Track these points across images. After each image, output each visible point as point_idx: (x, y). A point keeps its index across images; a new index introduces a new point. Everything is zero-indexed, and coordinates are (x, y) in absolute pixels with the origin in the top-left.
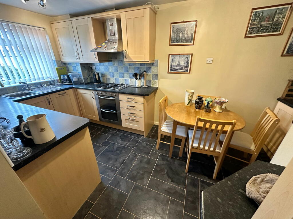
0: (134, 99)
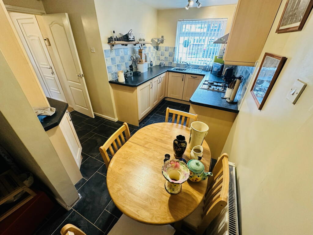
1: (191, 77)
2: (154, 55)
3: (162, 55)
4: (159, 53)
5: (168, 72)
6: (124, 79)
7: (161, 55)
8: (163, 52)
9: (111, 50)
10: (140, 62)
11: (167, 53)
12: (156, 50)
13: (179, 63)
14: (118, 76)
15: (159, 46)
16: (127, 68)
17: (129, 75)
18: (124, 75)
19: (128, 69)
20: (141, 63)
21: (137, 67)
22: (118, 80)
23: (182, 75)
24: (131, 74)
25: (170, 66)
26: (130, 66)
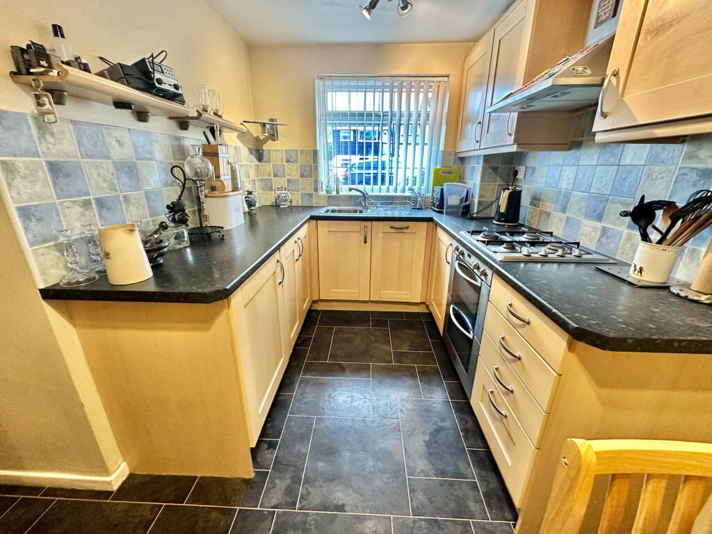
0: (528, 323)
1: (391, 227)
2: (252, 173)
3: (279, 174)
4: (268, 167)
5: (314, 222)
6: (148, 266)
7: (275, 175)
8: (279, 165)
9: (43, 114)
10: (213, 189)
11: (294, 168)
12: (255, 160)
13: (334, 193)
14: (107, 255)
15: (265, 147)
16: (154, 213)
17: (169, 243)
18: (145, 243)
19: (164, 217)
20: (217, 193)
21: (200, 210)
22: (103, 274)
23: (363, 227)
24: (179, 237)
25: (306, 203)
26: (168, 207)
